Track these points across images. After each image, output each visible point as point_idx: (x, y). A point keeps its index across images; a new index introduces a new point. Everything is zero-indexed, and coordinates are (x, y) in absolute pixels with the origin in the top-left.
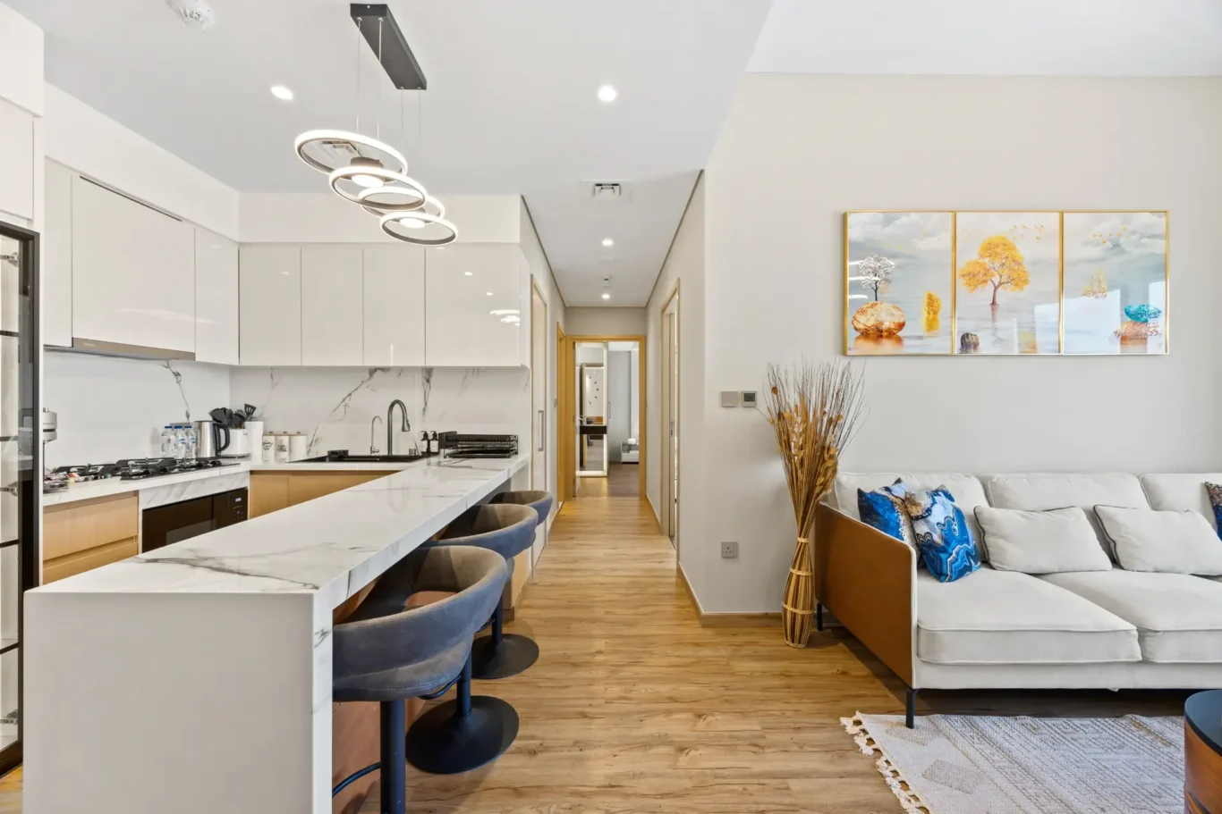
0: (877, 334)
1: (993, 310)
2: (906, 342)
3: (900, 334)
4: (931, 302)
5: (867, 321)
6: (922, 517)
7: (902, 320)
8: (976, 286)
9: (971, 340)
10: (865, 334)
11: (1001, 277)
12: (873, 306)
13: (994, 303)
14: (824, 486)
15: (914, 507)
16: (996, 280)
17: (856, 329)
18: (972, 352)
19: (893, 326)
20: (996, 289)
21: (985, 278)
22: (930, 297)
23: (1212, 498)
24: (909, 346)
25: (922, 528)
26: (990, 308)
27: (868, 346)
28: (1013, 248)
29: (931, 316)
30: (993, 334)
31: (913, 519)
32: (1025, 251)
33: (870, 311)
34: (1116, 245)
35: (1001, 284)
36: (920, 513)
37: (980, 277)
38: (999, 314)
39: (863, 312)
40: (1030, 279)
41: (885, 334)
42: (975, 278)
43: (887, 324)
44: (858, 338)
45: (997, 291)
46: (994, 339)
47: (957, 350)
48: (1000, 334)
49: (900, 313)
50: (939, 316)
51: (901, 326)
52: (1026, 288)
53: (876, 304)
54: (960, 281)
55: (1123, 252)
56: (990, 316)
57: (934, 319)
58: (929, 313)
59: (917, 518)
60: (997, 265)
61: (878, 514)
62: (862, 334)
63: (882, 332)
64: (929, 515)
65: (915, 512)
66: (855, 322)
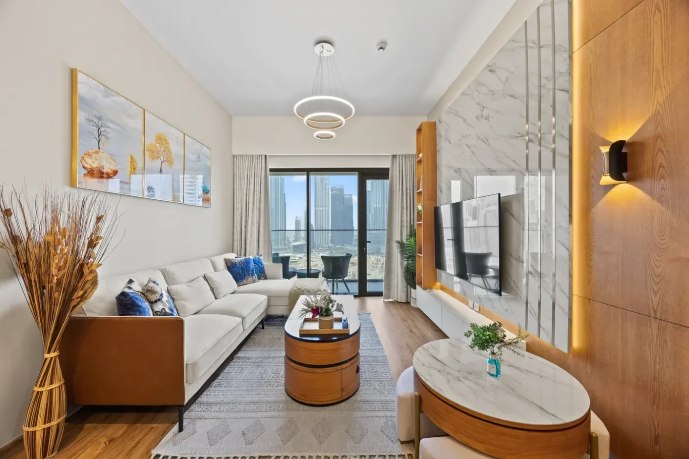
0: (99, 174)
4: (133, 161)
5: (92, 163)
6: (159, 300)
7: (116, 169)
8: (153, 159)
10: (91, 173)
11: (164, 157)
12: (96, 152)
13: (161, 171)
14: (83, 298)
15: (153, 295)
16: (162, 158)
17: (84, 167)
19: (110, 171)
20: (162, 163)
21: (157, 155)
22: (132, 157)
23: (226, 264)
24: (122, 188)
25: (159, 307)
27: (93, 183)
28: (168, 143)
29: (133, 170)
31: (152, 303)
32: (172, 147)
33: (95, 156)
34: (199, 157)
35: (164, 161)
36: (158, 298)
37: (155, 154)
39: (89, 155)
40: (174, 162)
41: (105, 176)
43: (107, 169)
44: (85, 175)
46: (161, 191)
47: (145, 195)
49: (114, 163)
51: (116, 172)
52: (173, 167)
53: (99, 152)
54: (147, 153)
55: (200, 161)
58: (131, 167)
59: (156, 301)
60: (162, 150)
61: (139, 306)
62: (89, 172)
63: (103, 174)
64: (162, 297)
65: (153, 298)
66: (83, 162)
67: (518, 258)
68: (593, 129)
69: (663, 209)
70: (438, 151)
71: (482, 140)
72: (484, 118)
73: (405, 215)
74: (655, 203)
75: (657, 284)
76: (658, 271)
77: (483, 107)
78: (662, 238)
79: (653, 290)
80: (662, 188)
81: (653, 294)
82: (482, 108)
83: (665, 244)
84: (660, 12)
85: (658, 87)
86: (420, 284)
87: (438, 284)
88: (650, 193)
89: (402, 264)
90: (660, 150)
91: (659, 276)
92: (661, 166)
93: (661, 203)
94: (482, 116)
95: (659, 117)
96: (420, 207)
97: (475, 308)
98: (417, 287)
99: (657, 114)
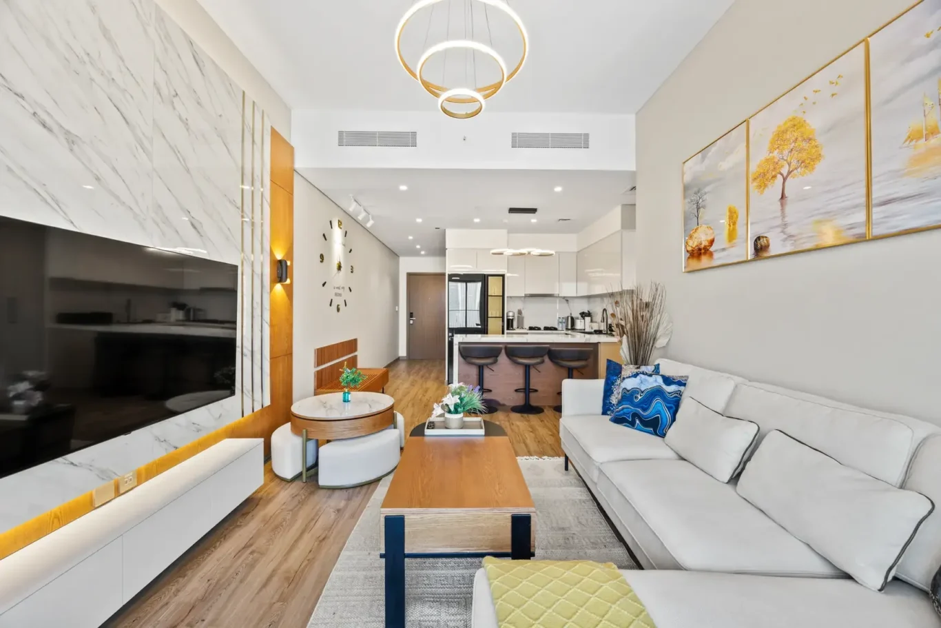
0: (698, 253)
1: (782, 205)
2: (716, 255)
3: (712, 249)
4: (732, 214)
5: (693, 243)
7: (712, 237)
8: (765, 185)
9: (763, 242)
10: (692, 254)
11: (789, 164)
12: (696, 230)
13: (783, 197)
16: (785, 171)
18: (765, 255)
19: (707, 244)
20: (785, 180)
22: (731, 210)
24: (719, 258)
26: (779, 203)
29: (732, 227)
30: (783, 232)
32: (815, 122)
33: (694, 235)
35: (789, 173)
38: (788, 209)
39: (691, 237)
40: (822, 153)
41: (703, 251)
42: (763, 179)
43: (705, 243)
45: (786, 183)
46: (785, 236)
47: (750, 256)
48: (790, 230)
49: (711, 231)
50: (737, 226)
51: (712, 242)
52: (820, 166)
53: (698, 229)
54: (752, 186)
56: (779, 214)
57: (734, 229)
58: (730, 225)
60: (785, 153)
63: (701, 250)
66: (687, 247)
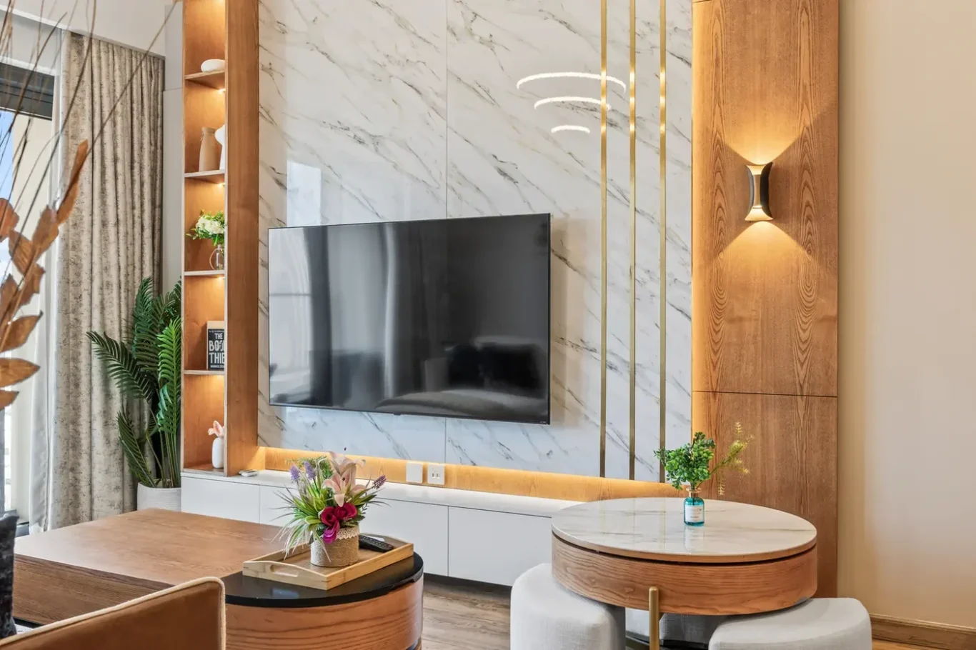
67: (580, 344)
68: (720, 134)
69: (810, 258)
70: (270, 70)
71: (468, 86)
72: (477, 38)
73: (112, 249)
74: (801, 251)
75: (803, 352)
76: (804, 336)
77: (476, 15)
78: (809, 294)
79: (799, 359)
80: (809, 233)
81: (799, 365)
82: (471, 16)
83: (811, 302)
84: (808, 14)
85: (805, 106)
86: (202, 461)
87: (262, 451)
88: (796, 237)
89: (106, 413)
90: (806, 184)
91: (806, 341)
92: (808, 205)
93: (809, 251)
94: (471, 33)
95: (806, 143)
96: (208, 225)
97: (430, 480)
98: (186, 475)
99: (803, 140)
